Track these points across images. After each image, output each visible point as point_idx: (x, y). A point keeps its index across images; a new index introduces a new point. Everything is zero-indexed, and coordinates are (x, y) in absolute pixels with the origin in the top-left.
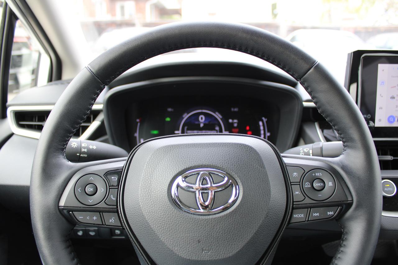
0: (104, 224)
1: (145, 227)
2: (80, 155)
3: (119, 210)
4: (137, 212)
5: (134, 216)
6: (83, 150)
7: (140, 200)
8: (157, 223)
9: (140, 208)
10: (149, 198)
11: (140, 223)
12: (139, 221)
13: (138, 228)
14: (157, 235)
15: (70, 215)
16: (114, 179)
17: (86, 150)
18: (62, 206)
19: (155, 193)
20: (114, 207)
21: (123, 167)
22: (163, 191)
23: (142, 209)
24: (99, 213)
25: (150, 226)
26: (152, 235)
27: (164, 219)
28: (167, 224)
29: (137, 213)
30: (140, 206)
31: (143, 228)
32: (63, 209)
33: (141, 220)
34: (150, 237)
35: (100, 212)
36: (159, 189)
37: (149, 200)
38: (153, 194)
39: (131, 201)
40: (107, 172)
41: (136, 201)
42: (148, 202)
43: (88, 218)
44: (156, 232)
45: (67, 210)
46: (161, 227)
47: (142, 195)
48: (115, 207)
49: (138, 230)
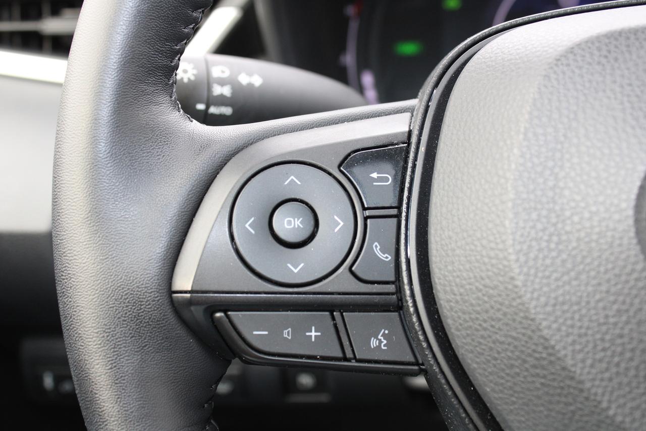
0: (349, 354)
1: (535, 367)
2: (208, 107)
3: (408, 298)
4: (501, 304)
5: (485, 321)
6: (217, 90)
7: (513, 257)
8: (591, 346)
9: (516, 286)
10: (553, 246)
11: (511, 348)
12: (510, 340)
13: (503, 370)
14: (592, 397)
15: (216, 327)
16: (380, 179)
17: (226, 91)
18: (186, 292)
19: (578, 227)
20: (386, 291)
21: (410, 133)
22: (616, 217)
23: (522, 293)
24: (327, 313)
25: (559, 359)
26: (566, 396)
27: (622, 328)
28: (633, 350)
29: (499, 310)
30: (512, 278)
31: (527, 370)
32: (190, 302)
33: (520, 336)
34: (558, 402)
35: (330, 308)
36: (594, 209)
37: (554, 254)
38: (568, 228)
39: (470, 262)
40: (349, 155)
41: (494, 261)
42: (548, 261)
43: (287, 334)
44: (588, 385)
45: (204, 307)
46: (609, 363)
47: (522, 236)
48: (392, 288)
49: (502, 378)
